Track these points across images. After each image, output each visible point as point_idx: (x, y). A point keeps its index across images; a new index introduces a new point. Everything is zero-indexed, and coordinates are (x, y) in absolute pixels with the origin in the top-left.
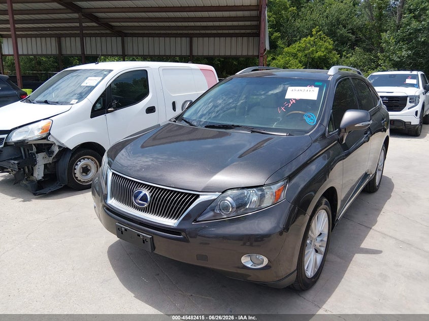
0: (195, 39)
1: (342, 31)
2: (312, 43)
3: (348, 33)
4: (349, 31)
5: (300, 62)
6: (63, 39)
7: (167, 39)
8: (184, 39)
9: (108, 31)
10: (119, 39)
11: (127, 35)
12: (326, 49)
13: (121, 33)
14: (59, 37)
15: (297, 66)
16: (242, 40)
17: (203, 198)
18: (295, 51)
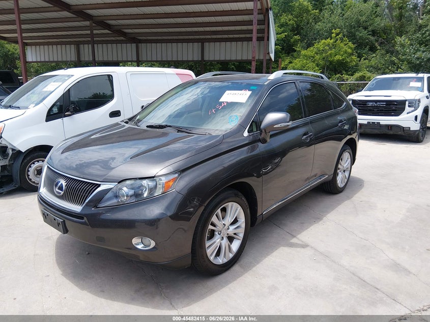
0: (206, 44)
1: (362, 33)
2: (331, 46)
3: (368, 35)
4: (370, 33)
5: (317, 65)
6: (81, 46)
7: (180, 45)
8: (196, 44)
9: (122, 38)
10: (134, 45)
11: (141, 41)
12: (346, 52)
13: (134, 40)
14: (78, 44)
15: (314, 69)
16: (248, 44)
17: (103, 187)
18: (312, 54)
